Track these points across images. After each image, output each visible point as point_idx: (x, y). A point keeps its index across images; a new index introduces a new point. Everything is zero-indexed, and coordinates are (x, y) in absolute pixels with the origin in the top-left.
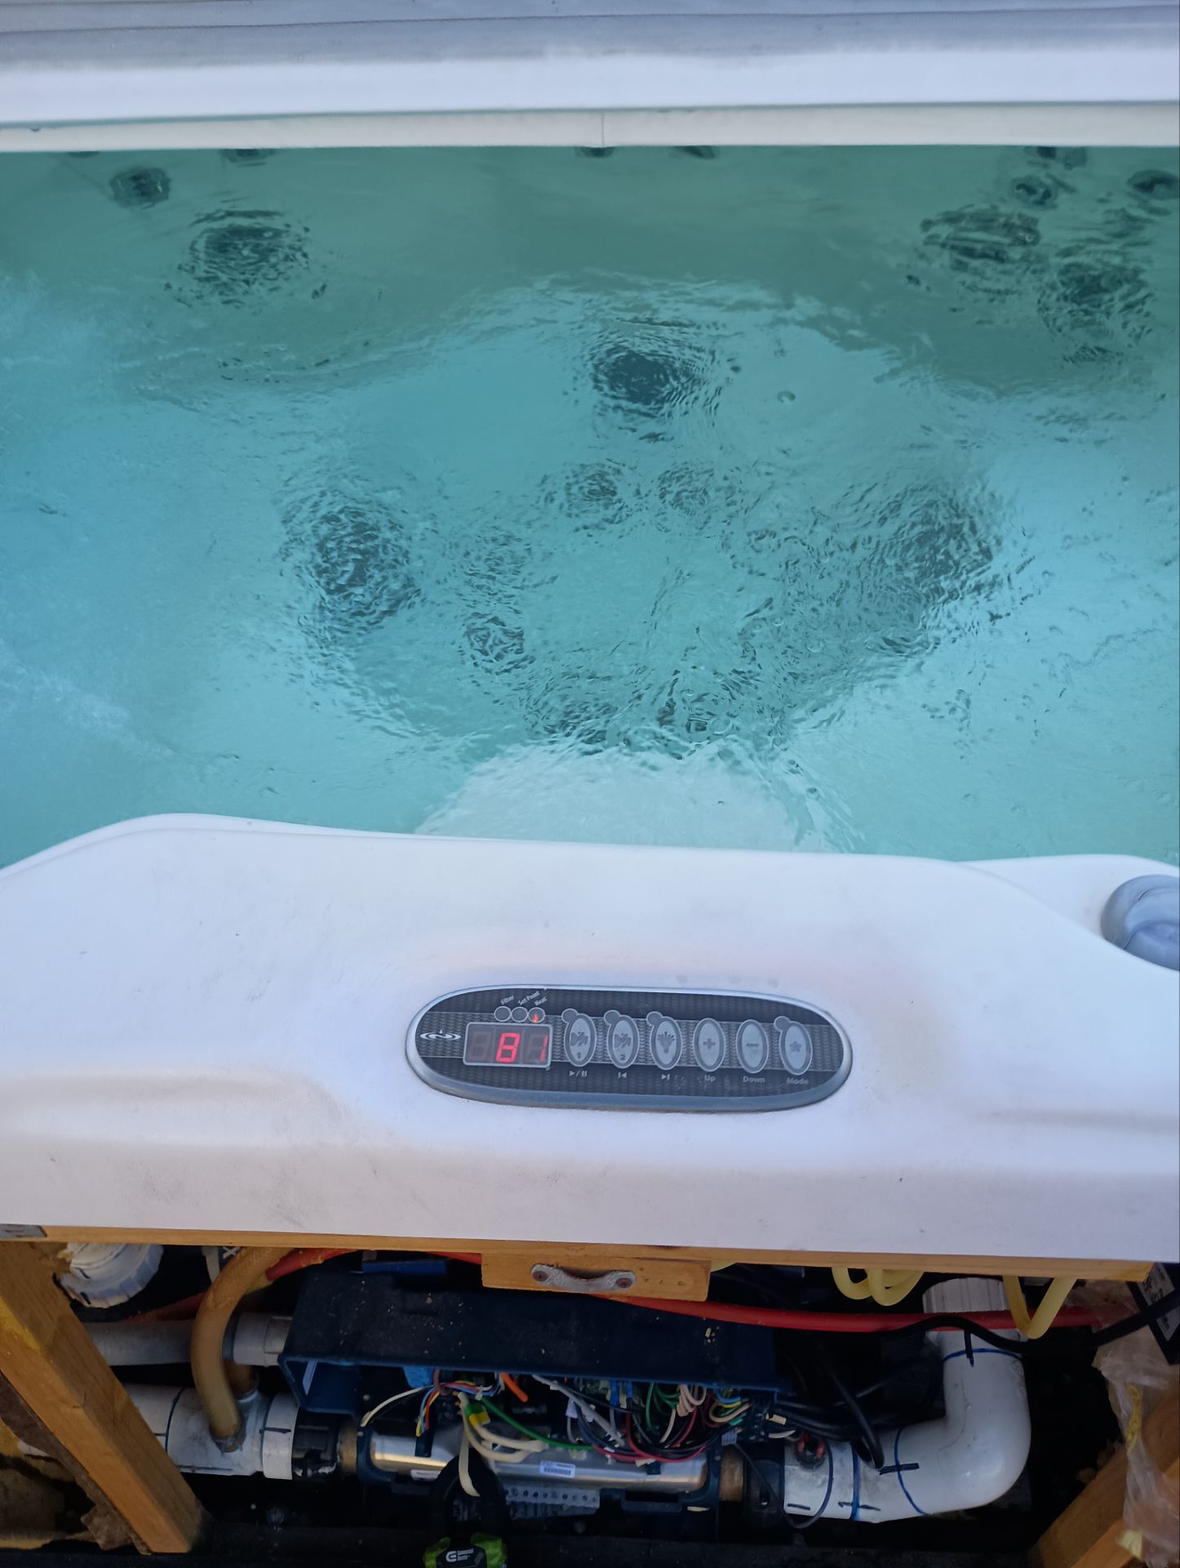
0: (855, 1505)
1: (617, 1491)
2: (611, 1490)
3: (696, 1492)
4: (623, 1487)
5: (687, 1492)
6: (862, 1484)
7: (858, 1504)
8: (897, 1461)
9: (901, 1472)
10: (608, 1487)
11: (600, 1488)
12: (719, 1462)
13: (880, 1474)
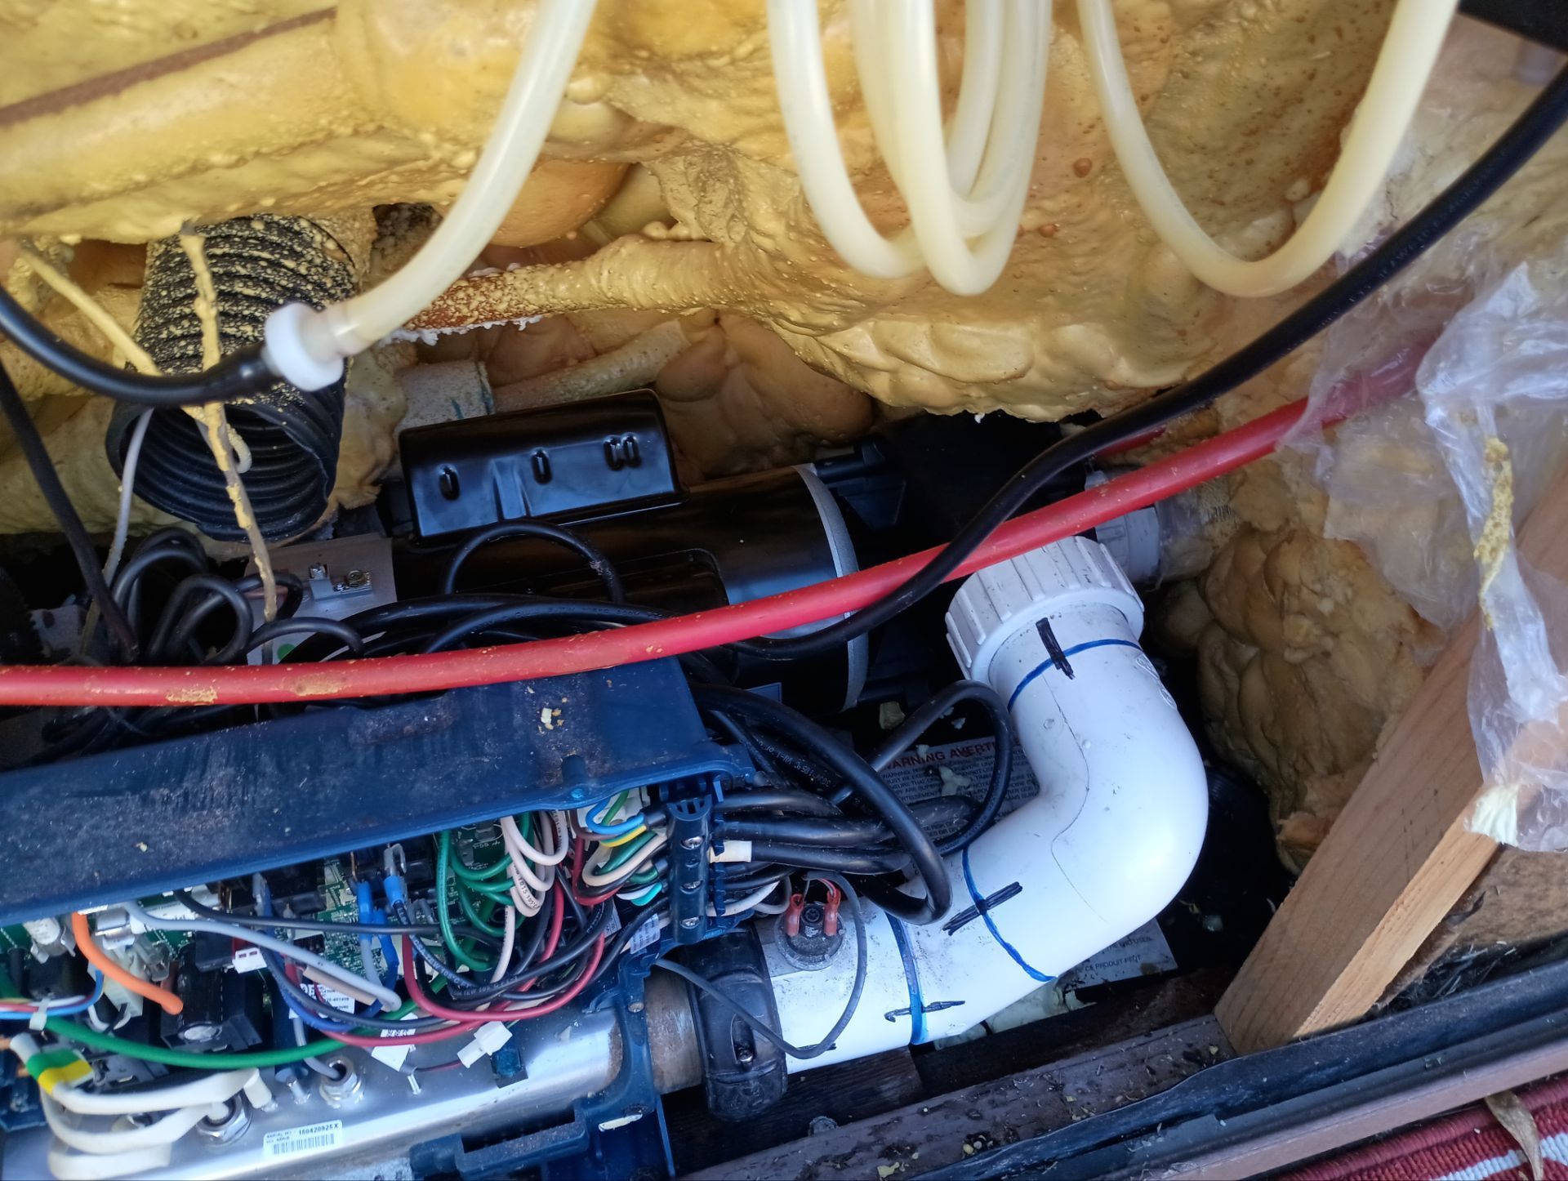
0: (918, 1009)
1: (443, 1142)
2: (429, 1144)
3: (608, 1088)
4: (454, 1130)
5: (589, 1095)
6: (921, 965)
7: (922, 1007)
8: (976, 897)
9: (989, 912)
10: (423, 1140)
11: (407, 1149)
12: (641, 1014)
13: (950, 934)
